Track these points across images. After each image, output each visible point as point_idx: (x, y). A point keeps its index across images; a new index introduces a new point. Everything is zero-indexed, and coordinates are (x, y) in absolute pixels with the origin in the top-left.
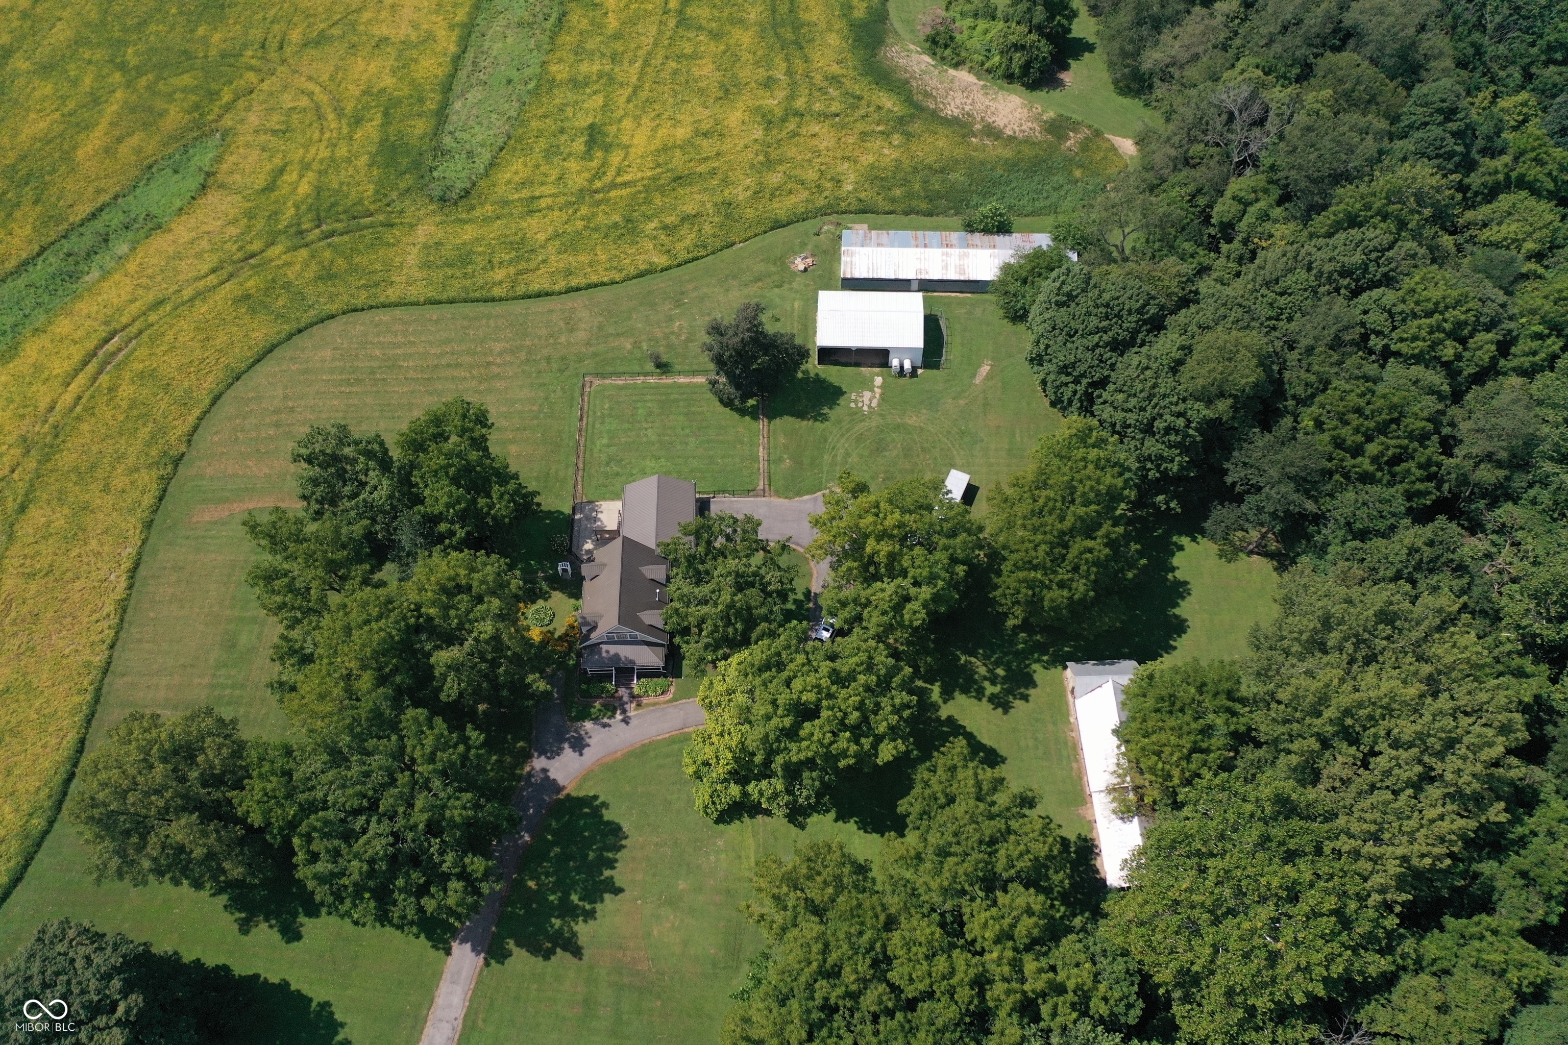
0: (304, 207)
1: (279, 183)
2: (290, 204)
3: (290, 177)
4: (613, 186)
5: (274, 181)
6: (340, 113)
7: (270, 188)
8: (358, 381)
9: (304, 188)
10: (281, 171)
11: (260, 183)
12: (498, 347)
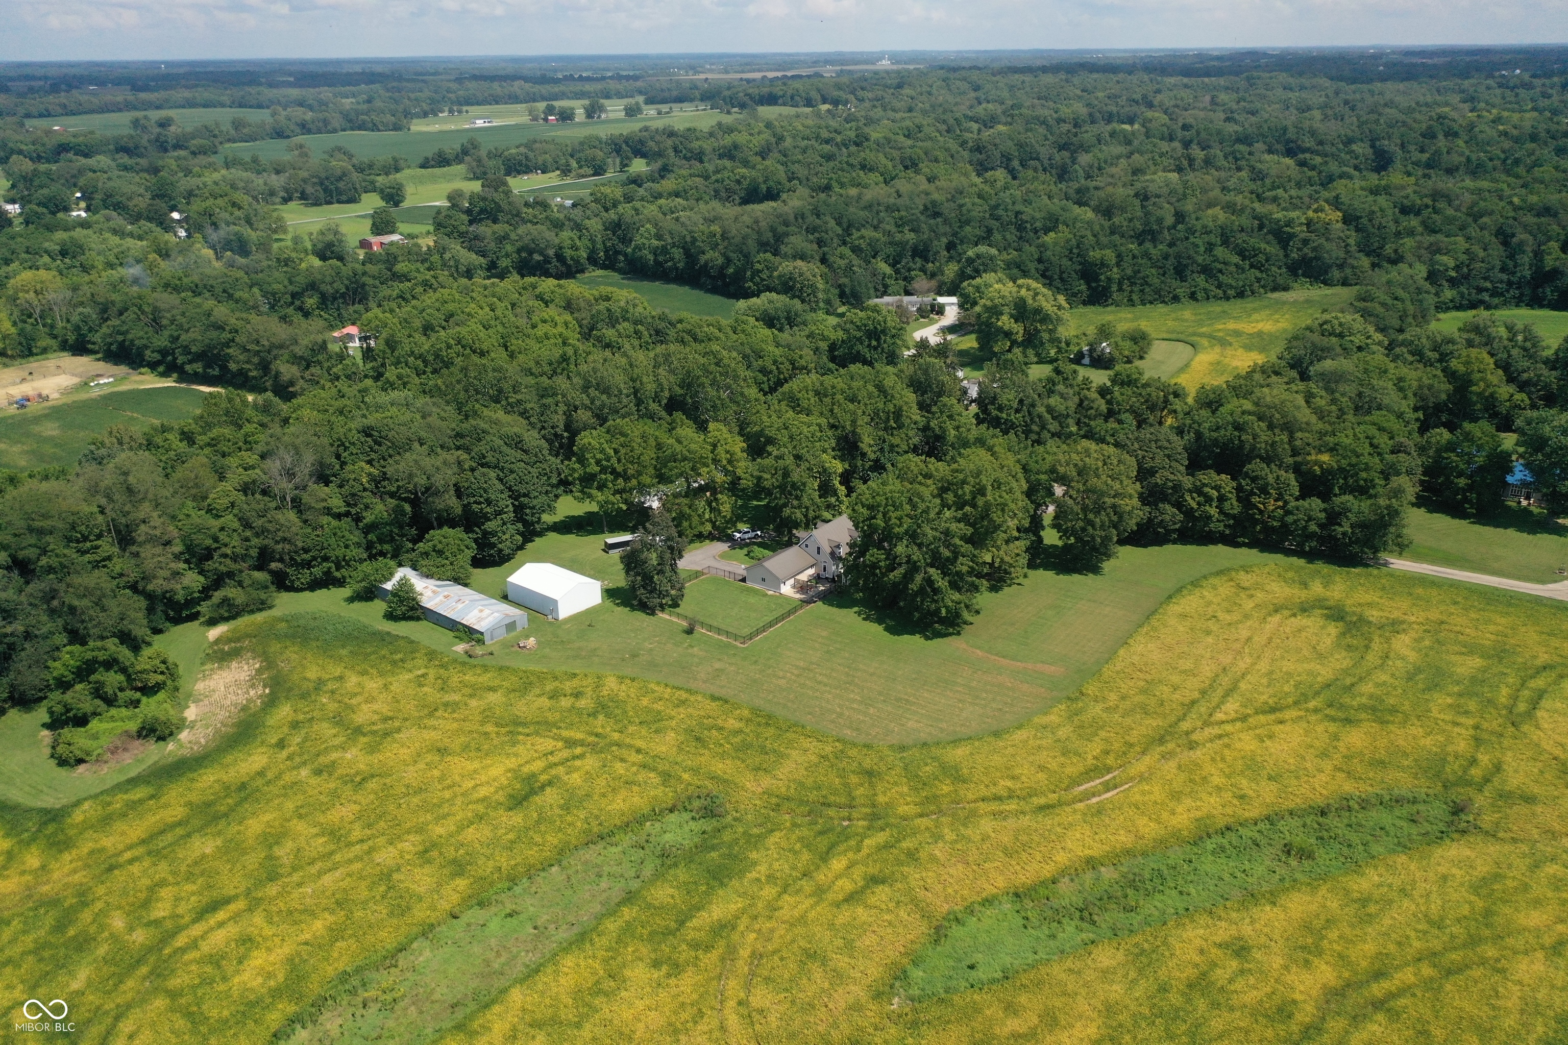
0: (852, 843)
1: (861, 883)
2: (865, 851)
3: (846, 885)
4: (570, 743)
5: (866, 887)
6: (731, 952)
7: (874, 880)
8: (898, 700)
9: (838, 864)
10: (851, 898)
11: (881, 894)
12: (782, 682)
